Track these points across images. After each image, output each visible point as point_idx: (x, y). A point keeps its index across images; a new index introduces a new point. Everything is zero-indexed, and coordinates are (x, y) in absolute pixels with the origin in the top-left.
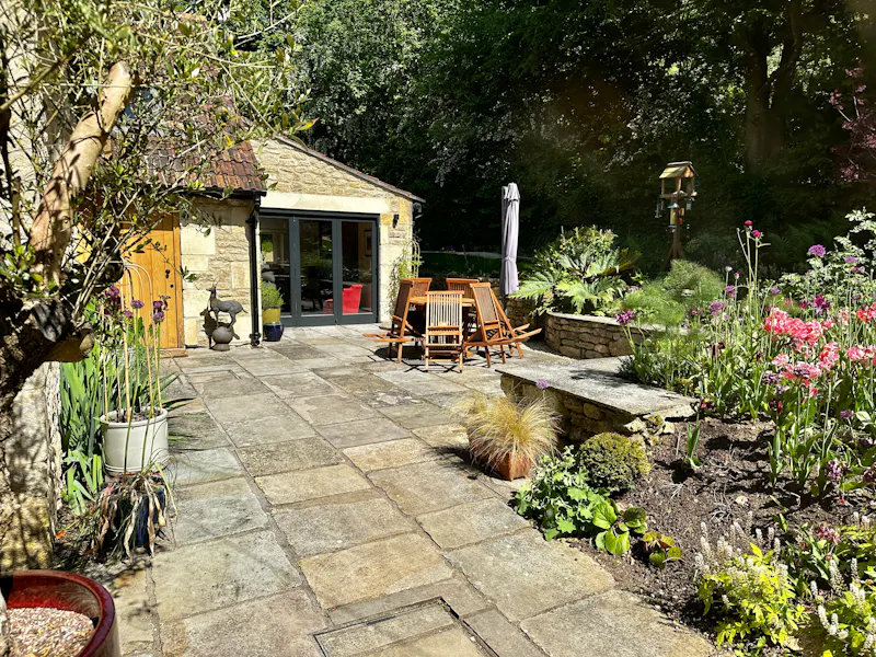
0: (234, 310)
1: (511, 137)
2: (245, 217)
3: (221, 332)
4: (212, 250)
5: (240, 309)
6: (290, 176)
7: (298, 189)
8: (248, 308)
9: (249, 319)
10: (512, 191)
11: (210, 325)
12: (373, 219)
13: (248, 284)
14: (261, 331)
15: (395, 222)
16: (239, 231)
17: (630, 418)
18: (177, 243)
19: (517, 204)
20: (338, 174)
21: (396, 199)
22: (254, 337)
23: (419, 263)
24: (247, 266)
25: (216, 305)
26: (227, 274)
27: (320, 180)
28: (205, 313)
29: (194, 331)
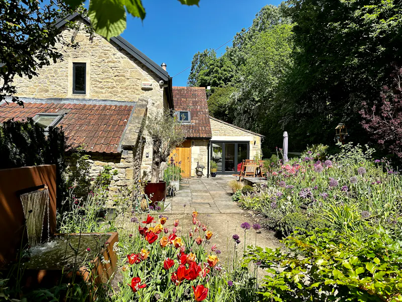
0: (203, 168)
1: (308, 111)
2: (207, 144)
3: (199, 173)
4: (199, 152)
5: (204, 167)
6: (223, 131)
7: (225, 135)
8: (207, 167)
9: (207, 170)
10: (286, 134)
11: (197, 171)
12: (248, 142)
13: (207, 161)
14: (210, 173)
15: (255, 143)
16: (205, 148)
17: (254, 183)
18: (190, 151)
19: (287, 138)
20: (237, 130)
21: (256, 136)
22: (208, 175)
23: (262, 156)
24: (207, 156)
25: (199, 167)
26: (202, 158)
27: (231, 132)
28: (196, 168)
29: (193, 173)
